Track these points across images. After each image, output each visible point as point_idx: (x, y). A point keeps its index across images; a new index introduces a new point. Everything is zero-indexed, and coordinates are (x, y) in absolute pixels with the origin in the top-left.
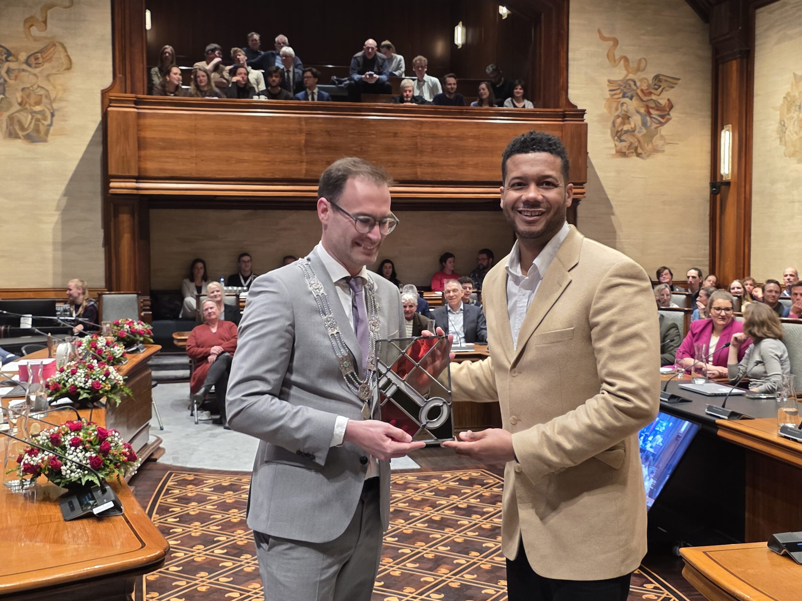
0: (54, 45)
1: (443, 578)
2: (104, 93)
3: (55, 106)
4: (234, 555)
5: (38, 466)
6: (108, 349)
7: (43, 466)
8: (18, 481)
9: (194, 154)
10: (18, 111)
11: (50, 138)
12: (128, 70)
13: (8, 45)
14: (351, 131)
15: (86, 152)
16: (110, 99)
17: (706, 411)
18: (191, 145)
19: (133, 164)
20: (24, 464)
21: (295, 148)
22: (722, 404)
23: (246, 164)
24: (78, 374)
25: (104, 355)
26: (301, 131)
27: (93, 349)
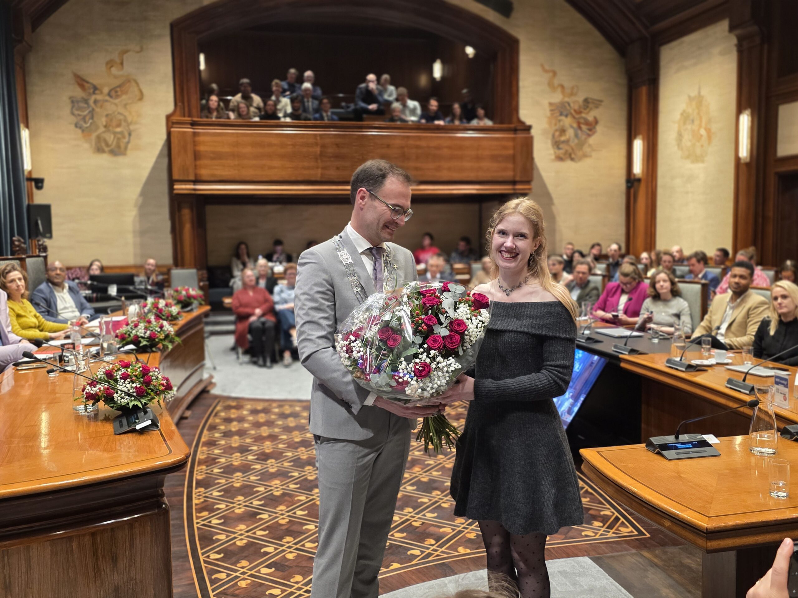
0: (129, 81)
1: (417, 475)
2: (168, 117)
3: (132, 127)
4: (263, 460)
5: (96, 394)
6: (167, 309)
7: (100, 394)
8: (83, 406)
9: (236, 162)
10: (104, 132)
11: (129, 152)
12: (186, 99)
13: (95, 82)
14: (354, 144)
15: (157, 162)
16: (173, 122)
17: (613, 349)
18: (233, 156)
19: (191, 171)
20: (86, 393)
21: (312, 157)
22: (624, 343)
23: (276, 170)
24: (139, 327)
25: (164, 313)
26: (317, 144)
27: (156, 309)
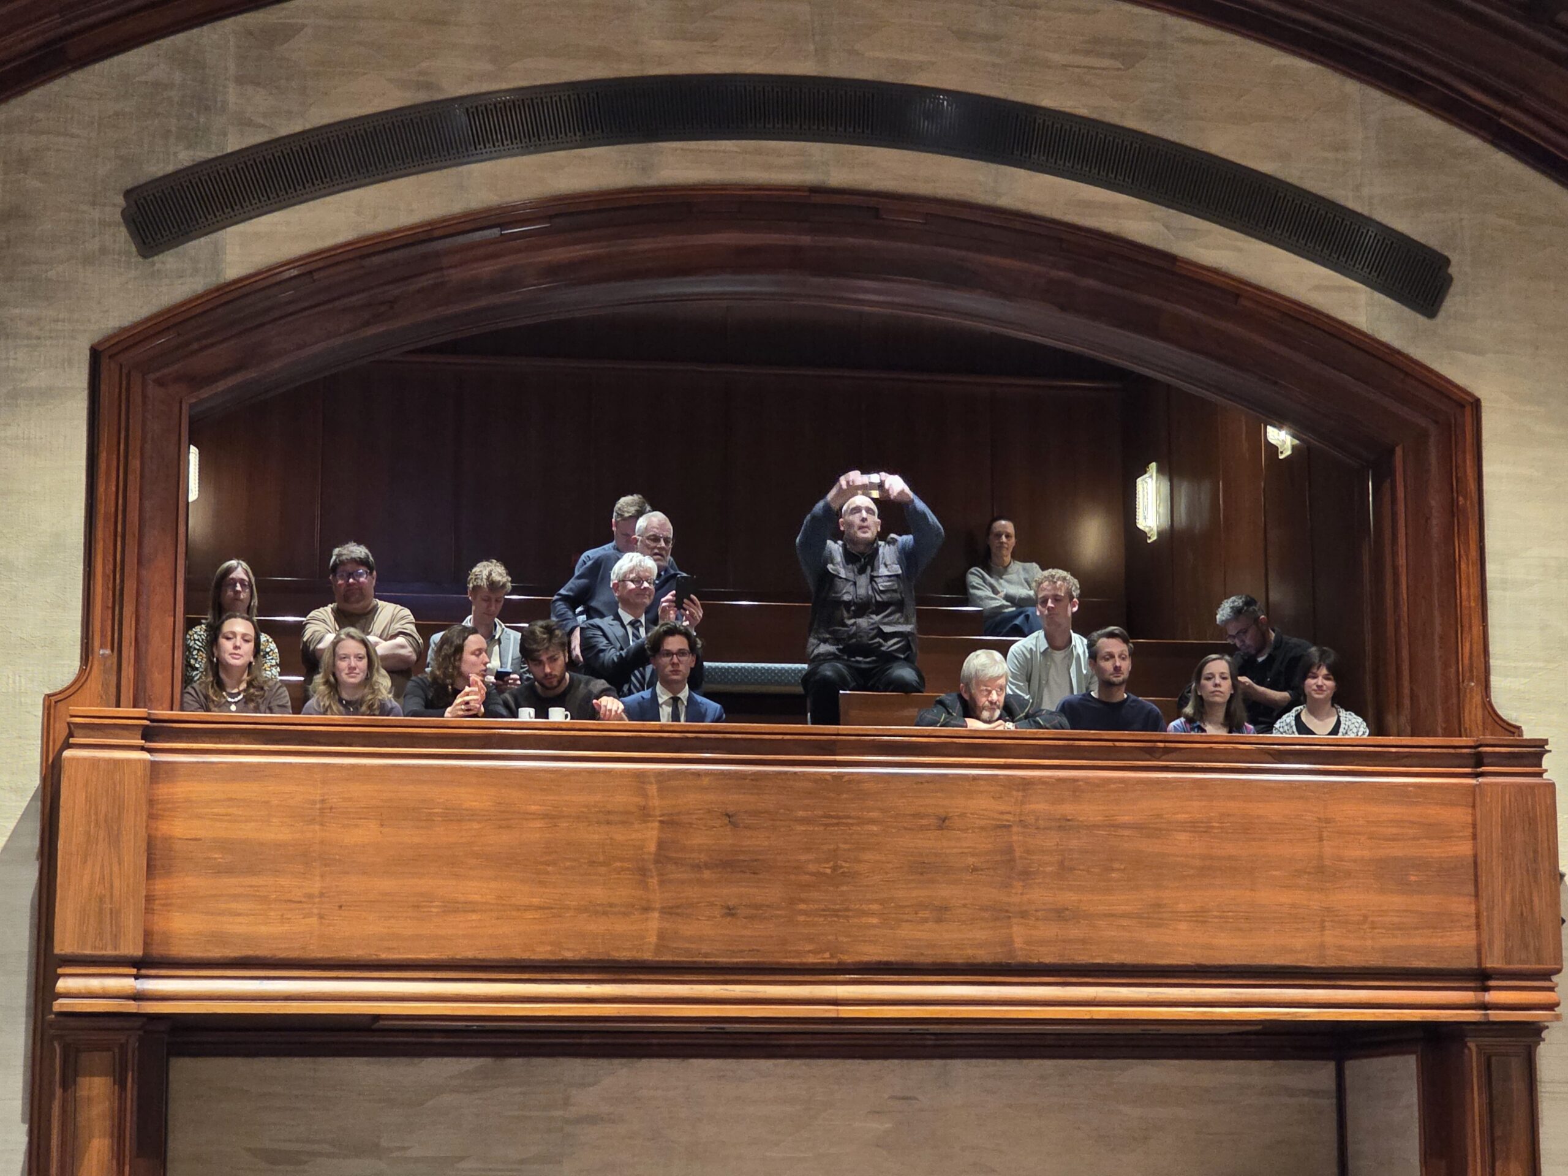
2: (52, 704)
9: (316, 885)
14: (801, 813)
16: (68, 724)
18: (305, 858)
19: (130, 921)
21: (626, 865)
23: (474, 917)
26: (645, 814)
